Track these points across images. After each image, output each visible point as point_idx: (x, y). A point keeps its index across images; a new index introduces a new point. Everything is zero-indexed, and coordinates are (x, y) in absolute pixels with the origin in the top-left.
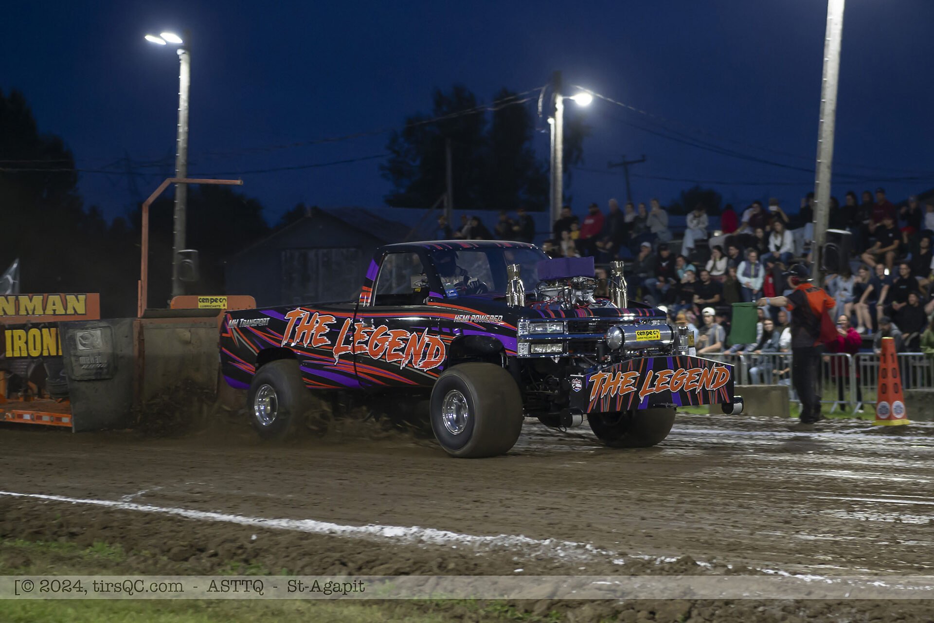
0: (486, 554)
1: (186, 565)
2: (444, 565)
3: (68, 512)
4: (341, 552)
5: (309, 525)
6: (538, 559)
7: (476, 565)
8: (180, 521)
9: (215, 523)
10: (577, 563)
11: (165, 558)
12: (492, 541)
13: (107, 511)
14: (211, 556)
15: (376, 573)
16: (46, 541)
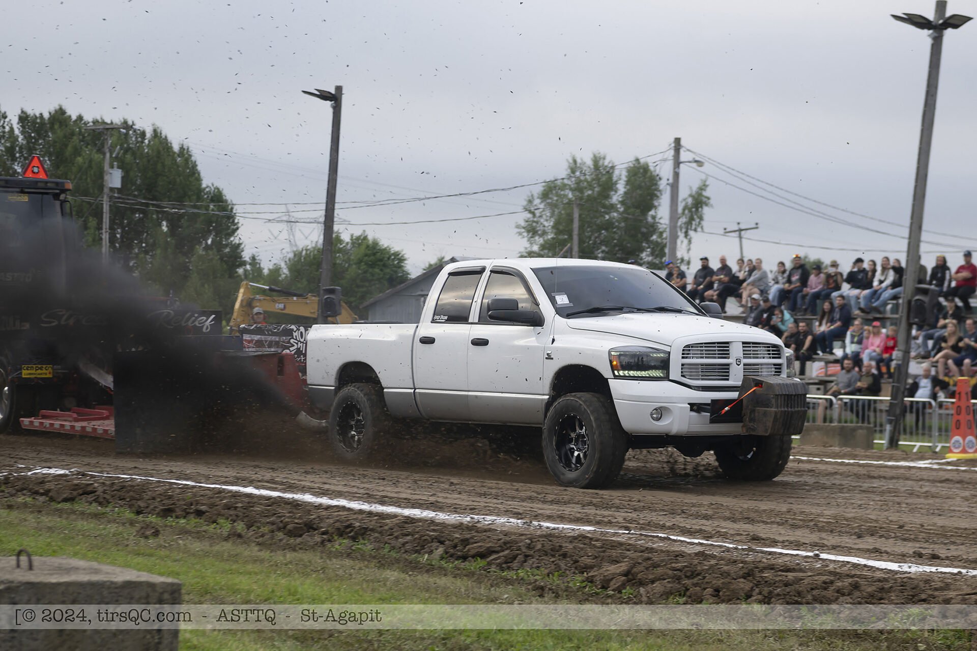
1: (299, 540)
2: (532, 546)
7: (561, 546)
9: (329, 507)
11: (280, 535)
13: (236, 495)
14: (324, 533)
15: (469, 550)
16: (177, 517)
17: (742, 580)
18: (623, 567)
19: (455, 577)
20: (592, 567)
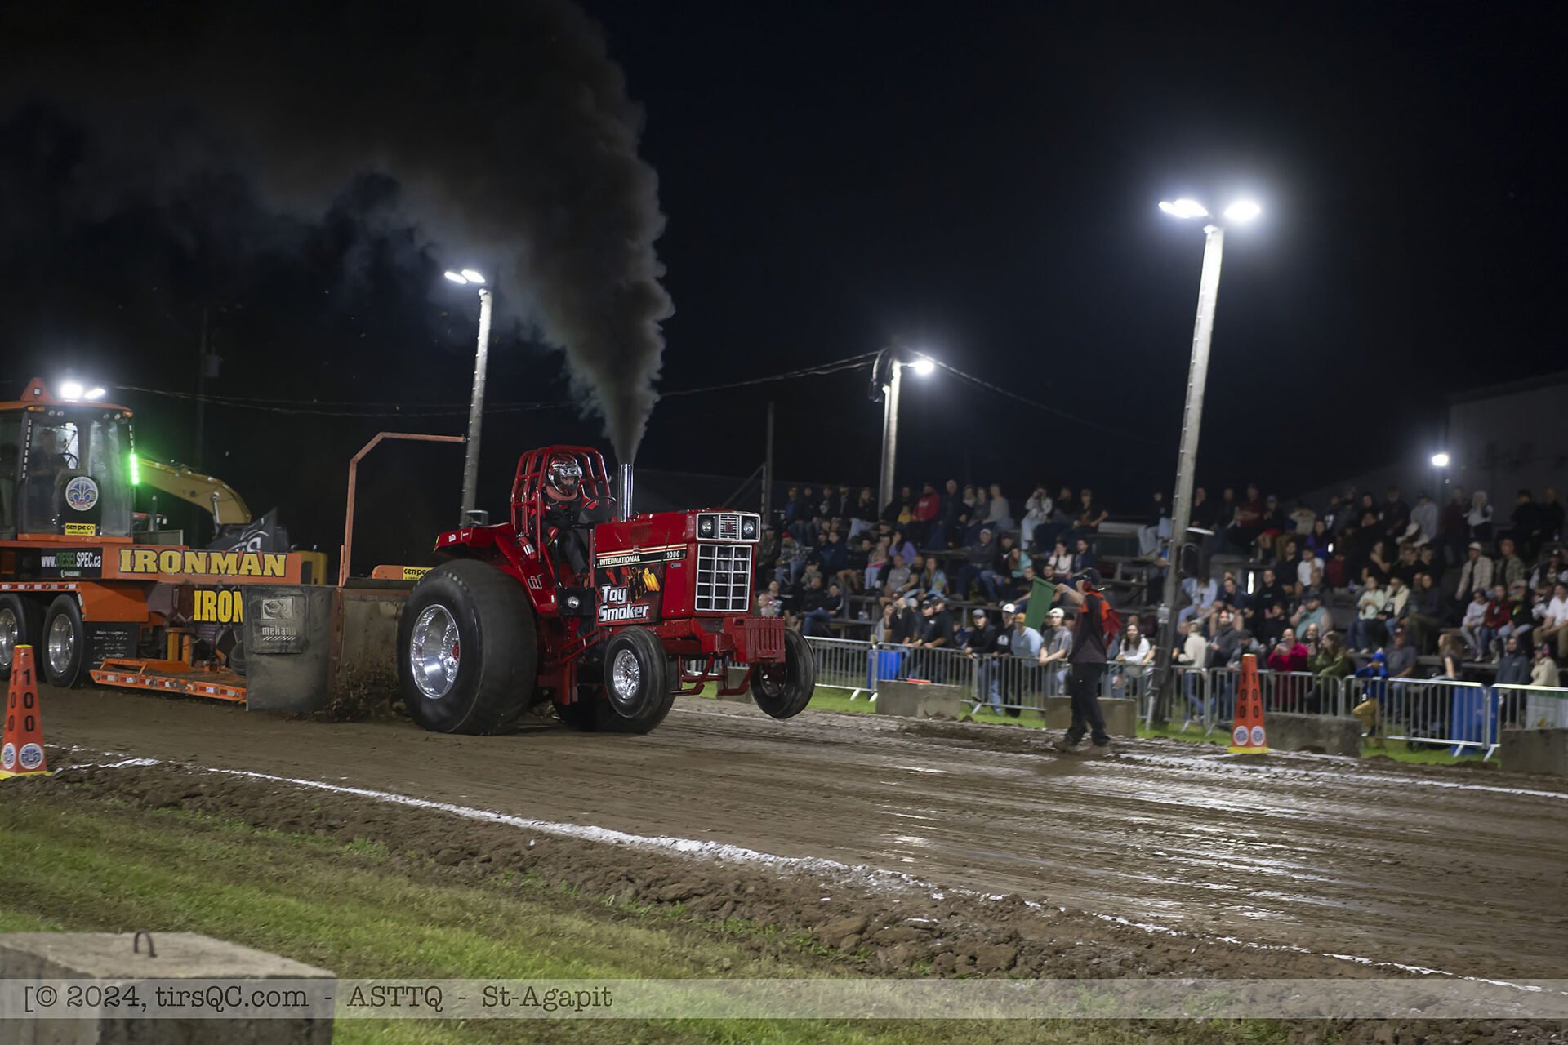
0: (789, 878)
1: (456, 870)
2: (742, 888)
3: (328, 802)
4: (628, 866)
5: (594, 832)
6: (848, 887)
7: (778, 890)
8: (451, 819)
9: (490, 824)
10: (890, 895)
11: (433, 861)
12: (797, 864)
13: (372, 803)
14: (484, 861)
15: (666, 893)
16: (302, 833)
17: (1004, 945)
18: (856, 922)
19: (650, 928)
20: (819, 921)
